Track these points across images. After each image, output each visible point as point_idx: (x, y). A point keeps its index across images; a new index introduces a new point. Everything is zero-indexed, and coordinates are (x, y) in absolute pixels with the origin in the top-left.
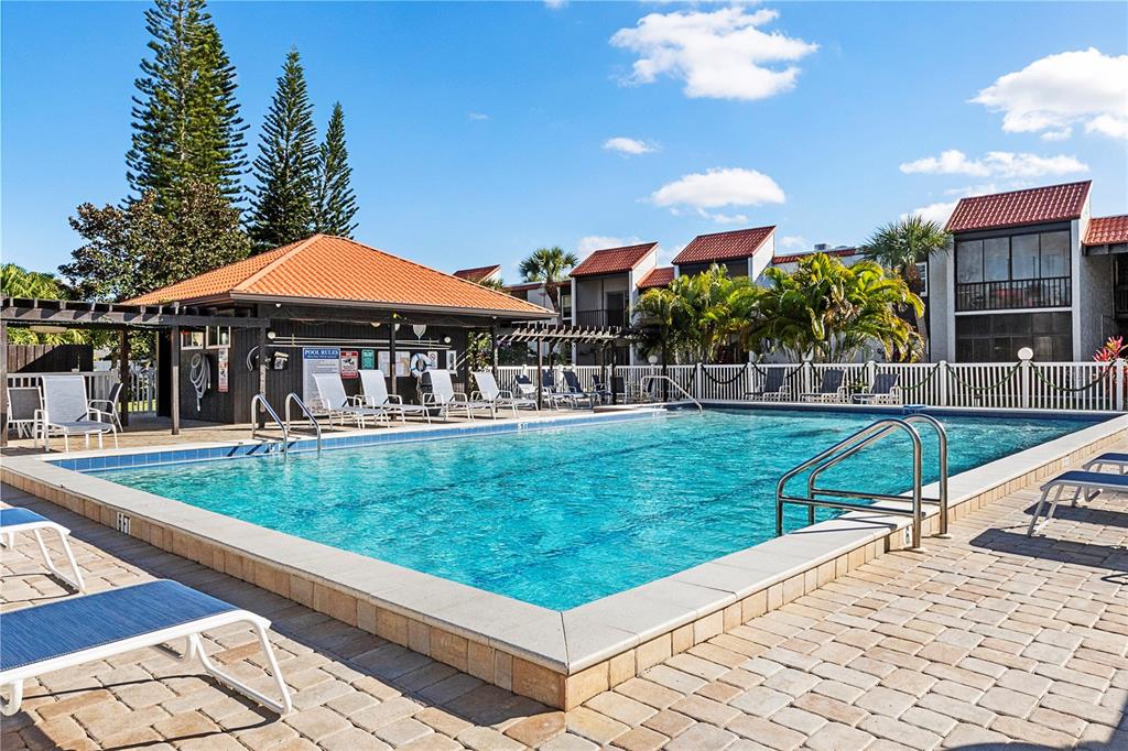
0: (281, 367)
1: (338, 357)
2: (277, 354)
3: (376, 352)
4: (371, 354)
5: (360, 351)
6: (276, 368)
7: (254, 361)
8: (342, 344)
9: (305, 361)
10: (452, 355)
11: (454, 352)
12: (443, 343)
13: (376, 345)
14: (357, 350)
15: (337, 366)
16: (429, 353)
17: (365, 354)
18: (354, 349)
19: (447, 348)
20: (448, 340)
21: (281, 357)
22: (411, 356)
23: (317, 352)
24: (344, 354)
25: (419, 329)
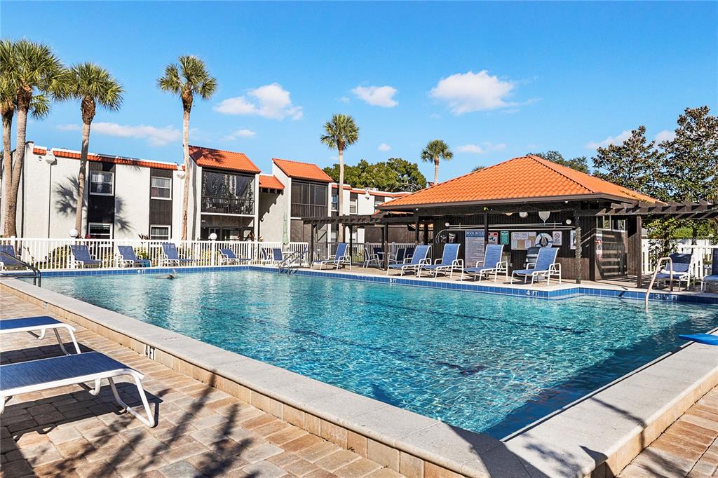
0: (452, 242)
2: (450, 234)
3: (510, 232)
4: (507, 234)
5: (499, 232)
9: (466, 238)
12: (564, 224)
13: (510, 228)
14: (497, 231)
16: (554, 233)
17: (502, 234)
18: (495, 231)
19: (569, 228)
20: (569, 222)
22: (537, 235)
23: (473, 233)
25: (544, 215)
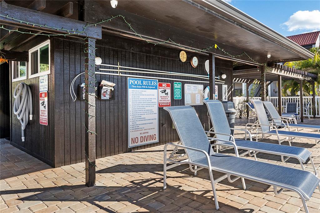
0: (108, 97)
1: (156, 88)
2: (104, 82)
3: (183, 83)
5: (172, 82)
6: (103, 98)
7: (78, 90)
8: (159, 76)
9: (130, 91)
10: (226, 88)
11: (226, 86)
12: (221, 78)
14: (170, 81)
15: (156, 97)
18: (167, 81)
19: (223, 83)
20: (224, 77)
21: (108, 86)
23: (140, 82)
24: (160, 85)
